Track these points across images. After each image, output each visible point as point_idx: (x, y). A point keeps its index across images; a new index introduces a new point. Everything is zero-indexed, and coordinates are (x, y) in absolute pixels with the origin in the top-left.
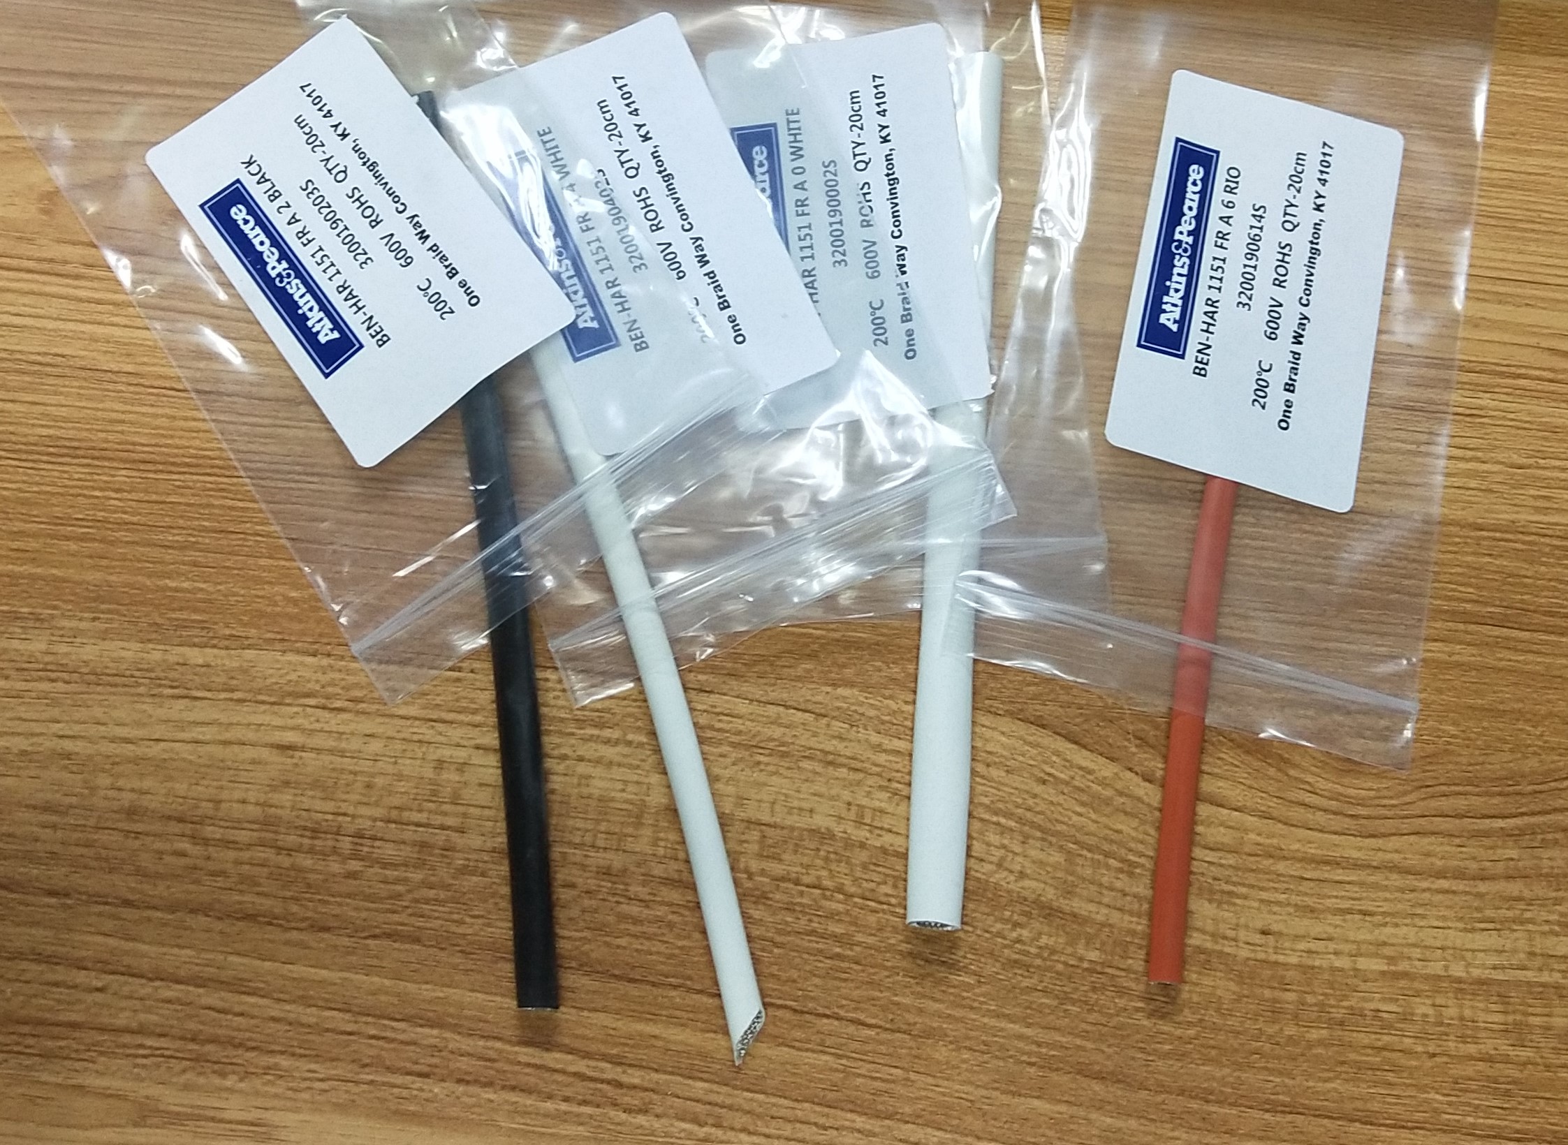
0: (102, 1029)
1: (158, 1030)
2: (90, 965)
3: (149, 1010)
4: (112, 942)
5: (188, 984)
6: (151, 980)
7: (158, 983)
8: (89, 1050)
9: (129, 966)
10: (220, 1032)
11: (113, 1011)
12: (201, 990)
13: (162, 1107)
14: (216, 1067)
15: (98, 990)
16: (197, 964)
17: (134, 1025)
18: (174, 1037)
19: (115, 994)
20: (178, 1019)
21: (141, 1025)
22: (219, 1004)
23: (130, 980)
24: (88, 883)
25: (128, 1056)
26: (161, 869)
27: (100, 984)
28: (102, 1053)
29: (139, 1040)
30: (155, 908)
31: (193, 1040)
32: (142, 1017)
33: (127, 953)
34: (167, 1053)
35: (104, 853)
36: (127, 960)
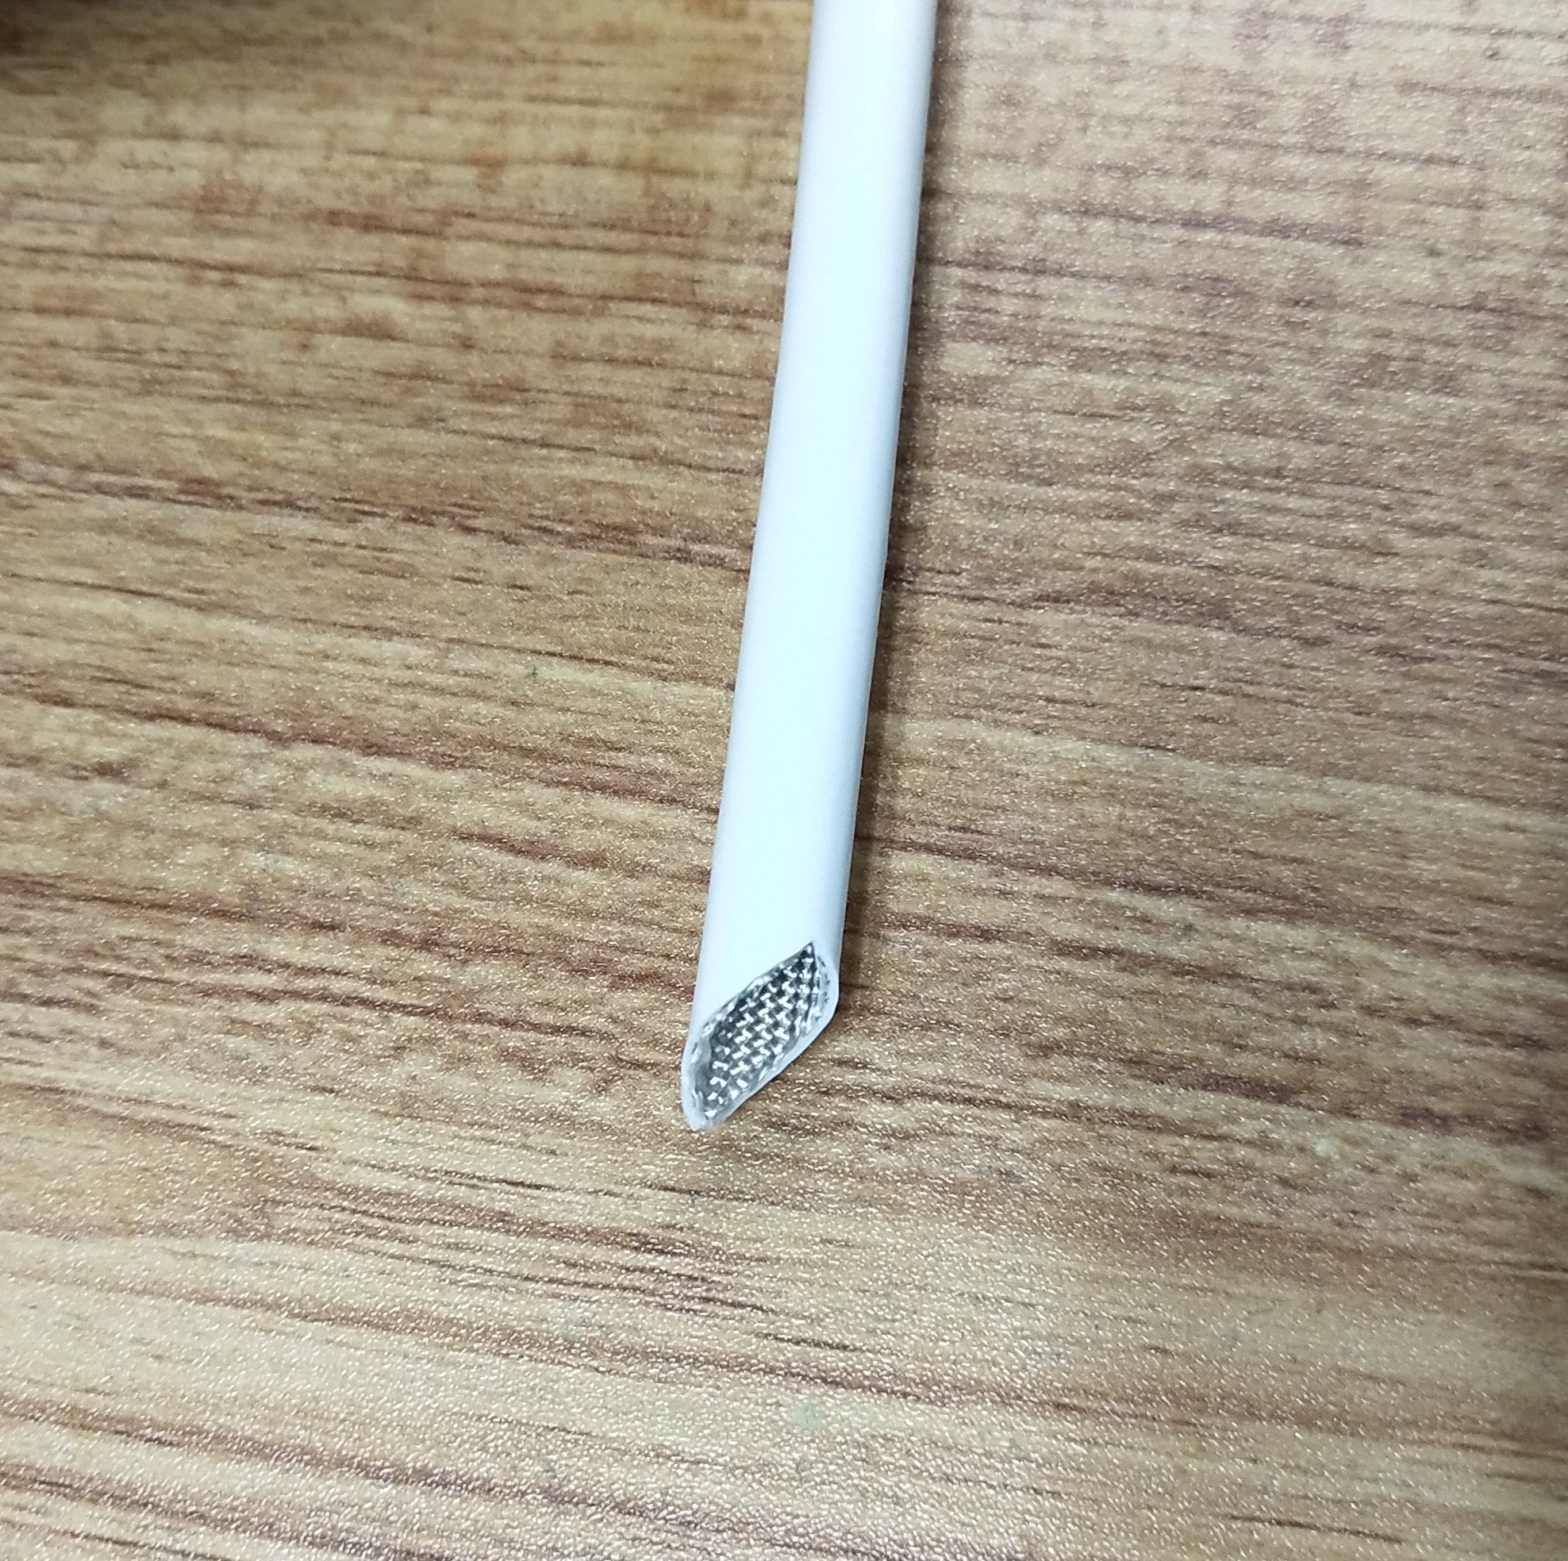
0: (121, 902)
1: (309, 909)
2: (77, 689)
3: (275, 841)
4: (151, 615)
5: (403, 755)
6: (278, 739)
7: (303, 752)
8: (77, 970)
9: (207, 696)
10: (522, 918)
11: (156, 843)
12: (454, 778)
13: (325, 1171)
14: (513, 1040)
15: (106, 770)
16: (438, 691)
17: (226, 890)
18: (360, 935)
19: (163, 785)
20: (375, 873)
21: (251, 890)
22: (519, 826)
23: (215, 738)
24: (74, 426)
25: (208, 993)
26: (310, 381)
27: (112, 752)
28: (122, 982)
29: (244, 939)
30: (290, 504)
31: (426, 945)
32: (255, 861)
33: (200, 649)
34: (339, 986)
35: (121, 332)
36: (201, 675)
